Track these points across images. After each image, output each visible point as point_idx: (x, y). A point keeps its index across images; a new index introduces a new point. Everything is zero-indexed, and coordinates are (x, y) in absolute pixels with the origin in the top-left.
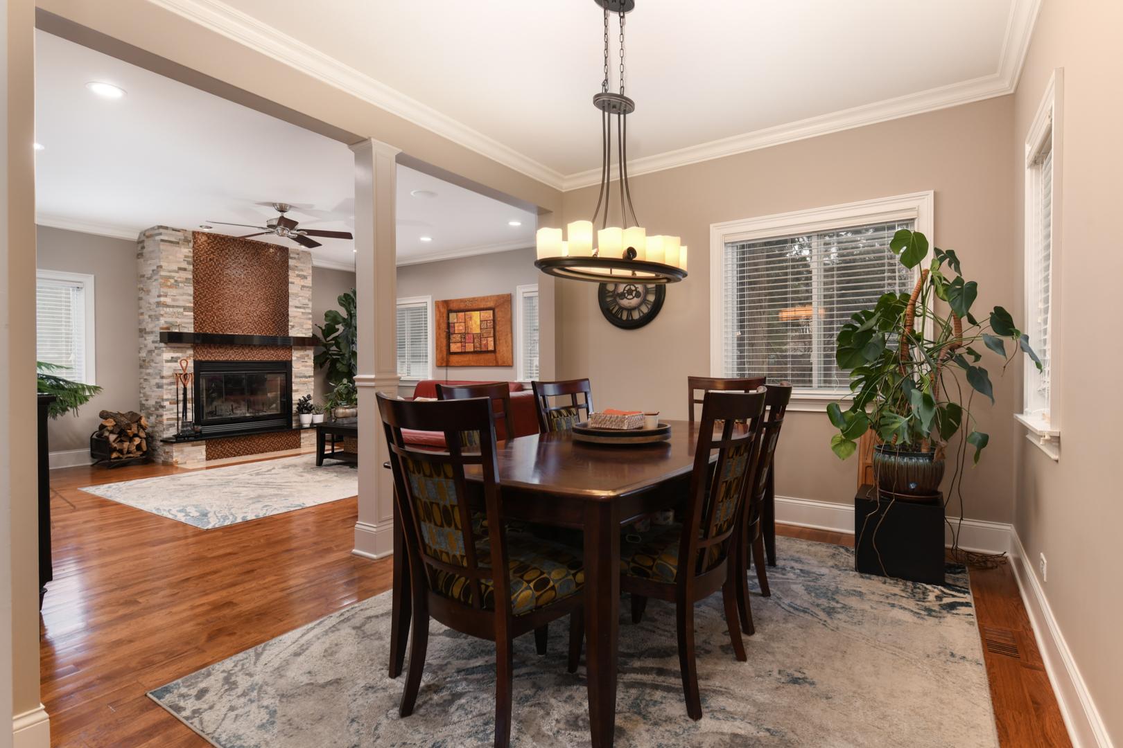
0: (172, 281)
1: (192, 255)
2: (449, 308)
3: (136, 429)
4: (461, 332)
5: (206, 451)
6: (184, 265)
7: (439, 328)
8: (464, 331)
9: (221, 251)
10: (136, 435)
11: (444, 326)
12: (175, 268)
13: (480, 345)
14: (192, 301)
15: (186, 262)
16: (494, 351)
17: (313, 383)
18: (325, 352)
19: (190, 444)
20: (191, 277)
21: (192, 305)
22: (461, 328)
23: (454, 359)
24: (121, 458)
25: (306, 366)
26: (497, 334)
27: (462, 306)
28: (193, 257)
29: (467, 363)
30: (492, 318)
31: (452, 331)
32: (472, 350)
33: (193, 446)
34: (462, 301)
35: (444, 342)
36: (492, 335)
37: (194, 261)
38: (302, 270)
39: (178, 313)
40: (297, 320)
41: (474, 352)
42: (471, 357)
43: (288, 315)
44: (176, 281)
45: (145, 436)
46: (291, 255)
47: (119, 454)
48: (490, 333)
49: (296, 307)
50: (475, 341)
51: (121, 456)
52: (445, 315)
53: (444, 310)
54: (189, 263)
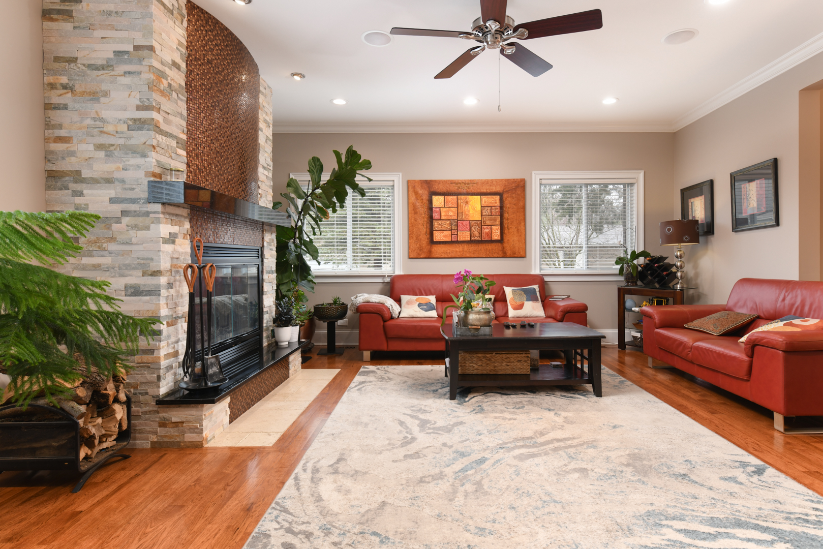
0: (165, 82)
1: (186, 42)
2: (432, 190)
4: (450, 218)
6: (178, 58)
7: (416, 213)
8: (456, 218)
11: (423, 210)
12: (169, 59)
13: (481, 233)
14: (185, 129)
15: (179, 53)
16: (501, 241)
17: (275, 281)
20: (184, 85)
21: (185, 137)
22: (451, 214)
23: (438, 249)
25: (272, 256)
26: (505, 222)
27: (454, 188)
28: (187, 47)
29: (459, 254)
30: (498, 204)
31: (436, 216)
32: (468, 239)
34: (452, 182)
35: (423, 230)
36: (498, 222)
37: (188, 56)
38: (267, 113)
39: (171, 147)
40: (263, 186)
41: (471, 242)
42: (466, 247)
44: (170, 85)
46: (261, 88)
48: (495, 221)
50: (473, 228)
52: (425, 197)
53: (424, 193)
54: (182, 57)
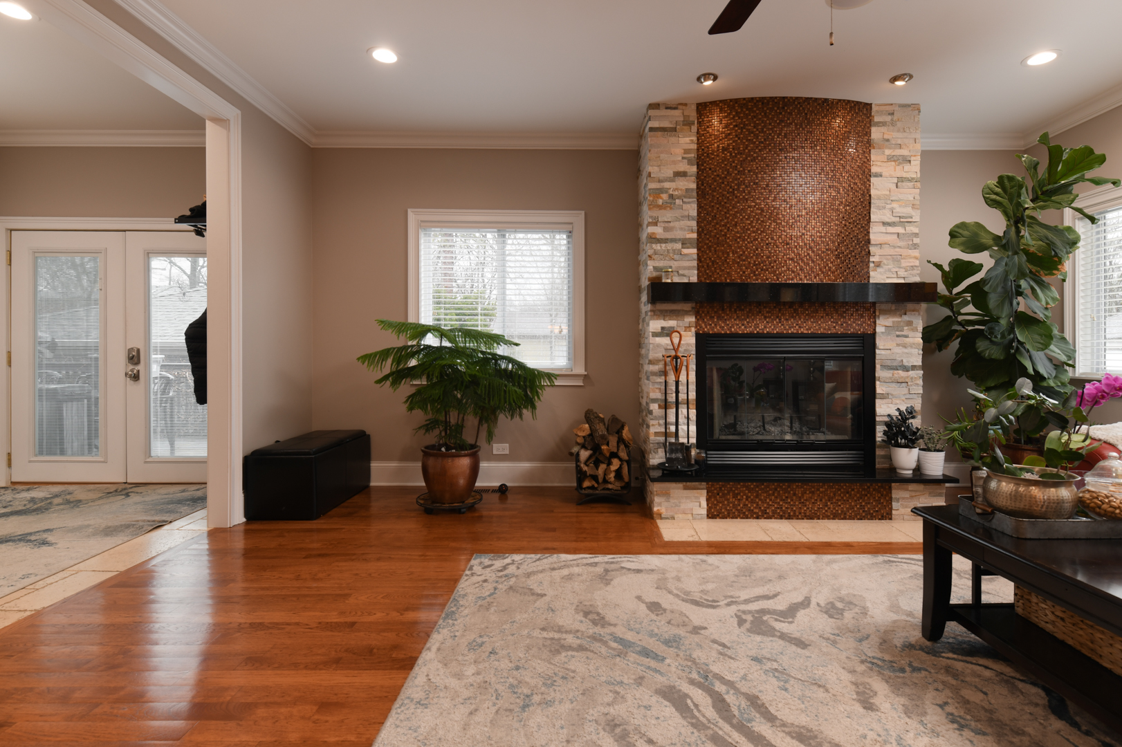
0: (665, 196)
1: (695, 146)
3: (615, 444)
5: (707, 500)
6: (683, 167)
9: (742, 128)
10: (614, 455)
12: (670, 173)
14: (695, 228)
15: (686, 161)
17: (920, 382)
18: (948, 318)
19: (680, 485)
20: (694, 186)
21: (695, 236)
24: (596, 489)
25: (905, 346)
28: (698, 150)
33: (686, 488)
37: (699, 157)
38: (900, 146)
39: (674, 251)
40: (887, 250)
43: (868, 241)
44: (671, 196)
45: (626, 458)
46: (876, 119)
47: (594, 483)
49: (884, 224)
51: (596, 485)
54: (690, 162)
